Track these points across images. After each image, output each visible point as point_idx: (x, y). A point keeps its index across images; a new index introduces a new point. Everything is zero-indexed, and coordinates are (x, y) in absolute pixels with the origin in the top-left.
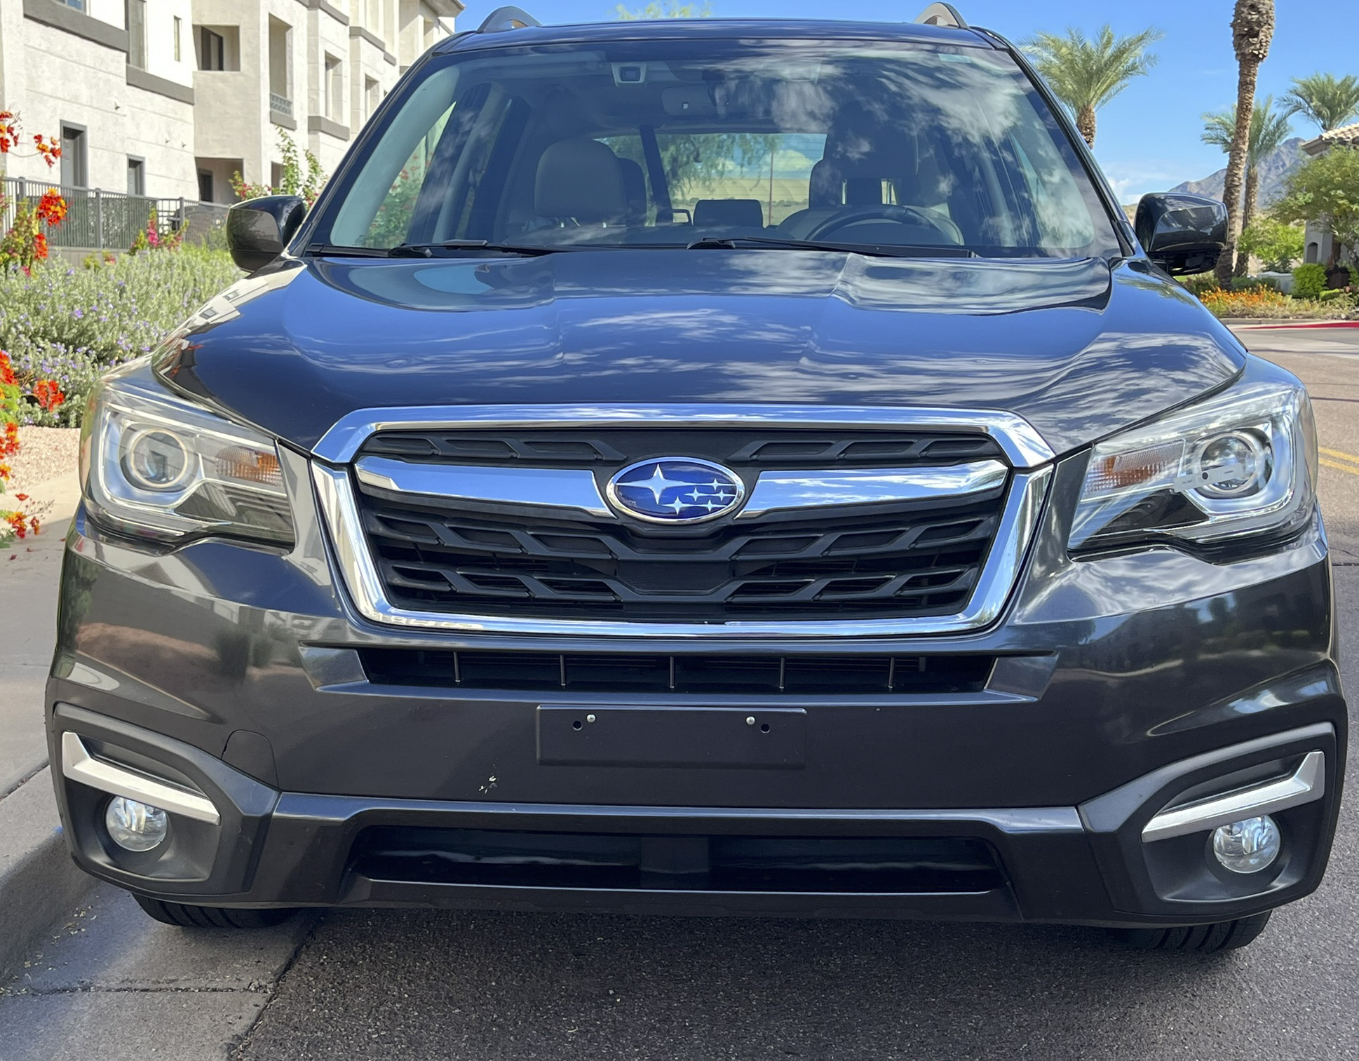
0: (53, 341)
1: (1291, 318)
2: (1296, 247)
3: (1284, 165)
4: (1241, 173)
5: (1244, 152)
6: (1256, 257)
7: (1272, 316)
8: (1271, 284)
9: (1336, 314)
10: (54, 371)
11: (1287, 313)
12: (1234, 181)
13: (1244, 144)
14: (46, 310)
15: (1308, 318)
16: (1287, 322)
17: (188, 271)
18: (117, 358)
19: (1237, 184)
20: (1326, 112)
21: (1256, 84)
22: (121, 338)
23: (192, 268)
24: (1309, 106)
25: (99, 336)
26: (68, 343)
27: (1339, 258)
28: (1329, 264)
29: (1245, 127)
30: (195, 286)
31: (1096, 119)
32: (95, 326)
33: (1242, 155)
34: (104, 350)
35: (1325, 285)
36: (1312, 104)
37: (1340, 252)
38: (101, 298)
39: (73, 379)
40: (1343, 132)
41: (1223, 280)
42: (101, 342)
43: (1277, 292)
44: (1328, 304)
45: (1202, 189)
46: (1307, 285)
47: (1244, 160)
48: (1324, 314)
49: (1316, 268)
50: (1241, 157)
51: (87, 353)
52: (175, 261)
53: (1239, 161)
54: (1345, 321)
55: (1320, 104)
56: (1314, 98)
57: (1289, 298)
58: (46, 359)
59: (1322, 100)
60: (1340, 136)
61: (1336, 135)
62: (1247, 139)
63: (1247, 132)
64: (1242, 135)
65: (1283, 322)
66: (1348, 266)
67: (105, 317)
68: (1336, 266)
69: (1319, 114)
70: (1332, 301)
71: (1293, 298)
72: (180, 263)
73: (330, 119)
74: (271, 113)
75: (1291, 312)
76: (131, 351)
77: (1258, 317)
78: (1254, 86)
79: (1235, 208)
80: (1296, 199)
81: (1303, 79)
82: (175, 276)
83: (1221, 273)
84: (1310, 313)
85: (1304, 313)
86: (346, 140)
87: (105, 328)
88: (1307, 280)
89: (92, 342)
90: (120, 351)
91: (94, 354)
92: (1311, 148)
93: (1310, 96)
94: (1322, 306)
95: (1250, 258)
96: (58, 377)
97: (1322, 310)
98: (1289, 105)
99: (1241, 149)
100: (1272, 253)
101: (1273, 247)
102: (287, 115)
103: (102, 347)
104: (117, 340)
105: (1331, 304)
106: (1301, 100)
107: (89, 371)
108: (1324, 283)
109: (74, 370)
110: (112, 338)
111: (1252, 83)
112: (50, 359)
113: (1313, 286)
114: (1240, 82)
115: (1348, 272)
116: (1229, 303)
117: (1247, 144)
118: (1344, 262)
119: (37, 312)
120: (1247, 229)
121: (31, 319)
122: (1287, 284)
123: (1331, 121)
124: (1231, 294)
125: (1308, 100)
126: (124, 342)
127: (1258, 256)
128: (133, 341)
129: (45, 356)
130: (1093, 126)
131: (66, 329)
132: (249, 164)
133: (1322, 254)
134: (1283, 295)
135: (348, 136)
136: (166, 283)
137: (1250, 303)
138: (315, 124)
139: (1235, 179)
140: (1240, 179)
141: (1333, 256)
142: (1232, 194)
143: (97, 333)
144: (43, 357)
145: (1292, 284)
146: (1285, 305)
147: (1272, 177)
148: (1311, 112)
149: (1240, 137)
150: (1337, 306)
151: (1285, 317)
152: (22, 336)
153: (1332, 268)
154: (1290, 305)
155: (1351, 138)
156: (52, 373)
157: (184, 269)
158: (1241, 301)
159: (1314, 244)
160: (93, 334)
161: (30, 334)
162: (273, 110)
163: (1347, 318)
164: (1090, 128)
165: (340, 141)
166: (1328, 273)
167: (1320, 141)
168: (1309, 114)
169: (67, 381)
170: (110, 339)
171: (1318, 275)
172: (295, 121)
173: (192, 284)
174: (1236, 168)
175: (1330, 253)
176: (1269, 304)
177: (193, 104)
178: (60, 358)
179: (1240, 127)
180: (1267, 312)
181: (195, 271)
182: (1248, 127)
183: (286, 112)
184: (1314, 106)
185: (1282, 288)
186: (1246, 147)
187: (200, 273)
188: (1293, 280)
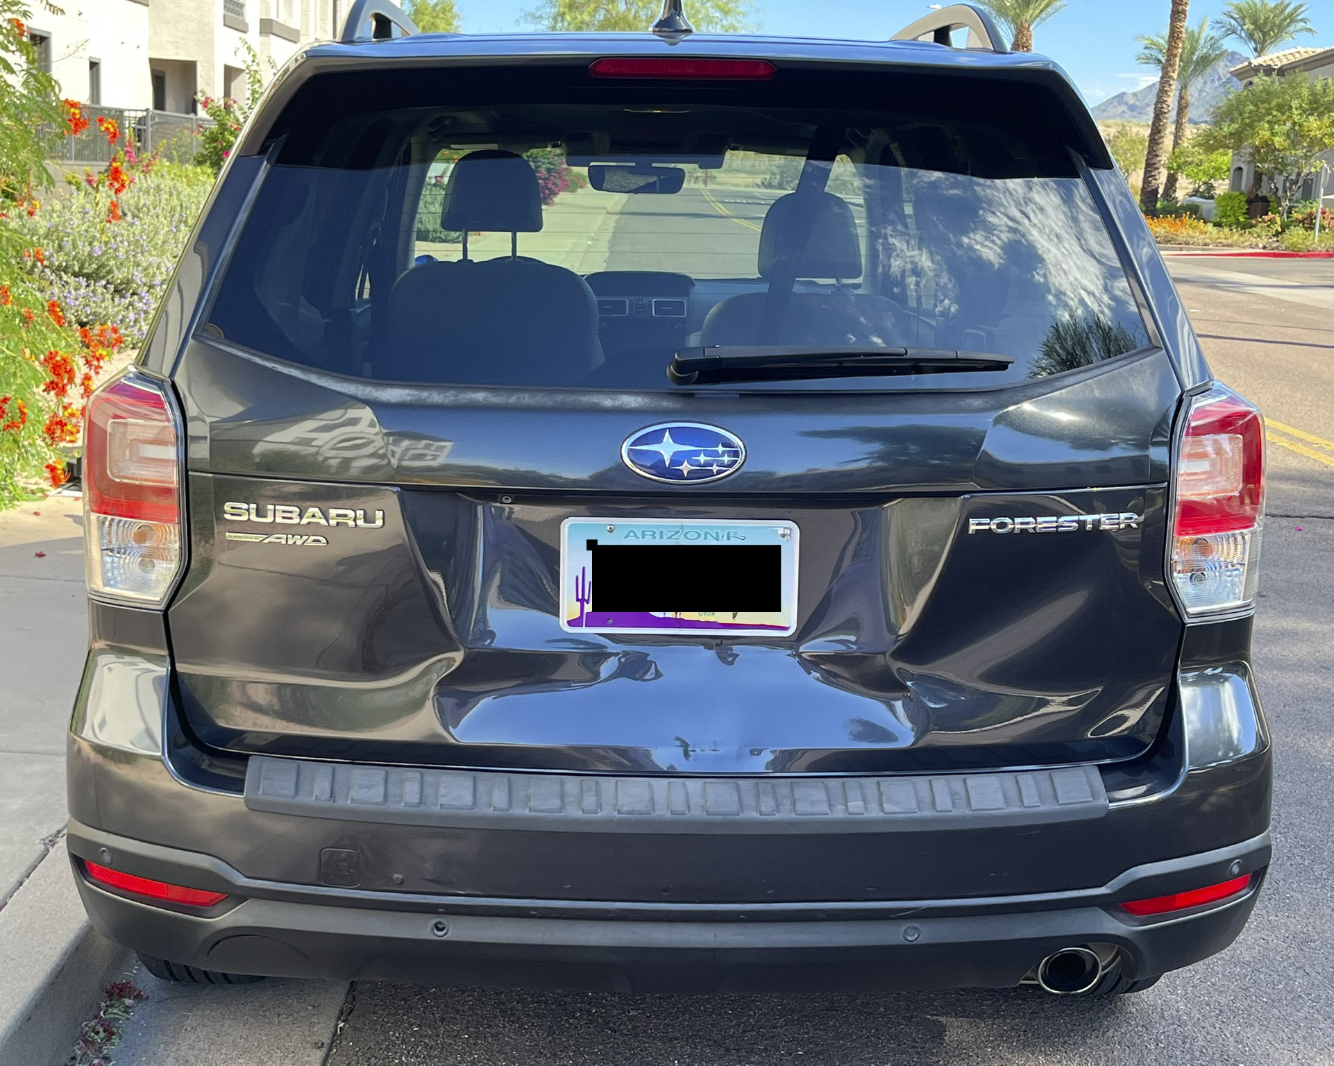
0: (76, 275)
1: (1211, 246)
2: (1225, 168)
3: (1220, 79)
4: (1172, 100)
5: (1174, 80)
6: (1185, 177)
7: (1193, 244)
8: (1194, 210)
9: (1254, 243)
10: (77, 303)
11: (1208, 241)
12: (1162, 108)
13: (1174, 72)
14: (68, 247)
15: (1227, 246)
16: (1209, 250)
17: (175, 196)
18: (131, 291)
19: (1166, 111)
20: (1258, 35)
21: (1187, 13)
22: (136, 273)
23: (179, 194)
24: (1242, 29)
25: (116, 271)
26: (88, 277)
27: (1260, 187)
28: (1250, 193)
29: (1176, 55)
30: (181, 210)
31: (1033, 38)
32: (112, 263)
33: (1171, 82)
34: (121, 283)
35: (1245, 213)
36: (1245, 27)
37: (1261, 181)
38: (117, 236)
39: (93, 310)
40: (1272, 59)
41: (1149, 205)
42: (119, 276)
43: (1198, 219)
44: (1247, 232)
45: (1138, 100)
46: (1229, 213)
47: (1173, 87)
48: (1243, 242)
49: (1238, 196)
50: (1170, 85)
51: (105, 287)
52: (162, 186)
53: (1168, 89)
54: (1262, 251)
55: (1252, 27)
56: (1247, 21)
57: (1210, 226)
58: (69, 292)
59: (1255, 23)
60: (1268, 63)
61: (1265, 62)
62: (1177, 67)
63: (1177, 59)
64: (1172, 63)
65: (1203, 250)
66: (1268, 195)
67: (121, 253)
68: (1257, 195)
69: (1251, 36)
70: (1250, 230)
71: (1214, 226)
72: (167, 190)
73: (281, 20)
74: (224, 16)
75: (1211, 239)
76: (145, 285)
77: (1180, 244)
78: (1185, 15)
79: (1163, 134)
80: (1221, 129)
81: (1235, 3)
82: (164, 201)
83: (1148, 198)
84: (1230, 241)
85: (1224, 241)
86: (295, 42)
87: (122, 264)
88: (1229, 208)
89: (109, 277)
90: (135, 285)
91: (112, 288)
92: (1240, 74)
93: (1243, 18)
94: (1242, 235)
95: (1179, 177)
96: (80, 309)
97: (1241, 239)
98: (1222, 27)
99: (1170, 77)
100: (1201, 173)
101: (1202, 168)
102: (240, 18)
103: (119, 281)
104: (132, 275)
105: (1250, 233)
106: (1233, 22)
107: (108, 303)
108: (1244, 211)
109: (94, 302)
110: (128, 273)
111: (1184, 12)
112: (73, 292)
113: (1234, 213)
114: (1173, 11)
115: (1268, 202)
116: (1152, 229)
117: (1177, 72)
118: (1263, 192)
119: (60, 248)
120: (1177, 150)
121: (55, 255)
122: (1209, 211)
123: (1263, 44)
124: (1156, 220)
125: (1241, 23)
126: (139, 277)
127: (1187, 175)
128: (145, 276)
129: (69, 289)
130: (1030, 45)
131: (87, 264)
132: (203, 67)
133: (1246, 181)
134: (1205, 222)
135: (299, 39)
136: (155, 208)
137: (1172, 230)
138: (267, 27)
139: (1164, 105)
140: (1168, 106)
141: (1255, 184)
142: (1161, 120)
143: (115, 268)
144: (66, 291)
145: (1215, 211)
146: (1206, 233)
147: (1207, 90)
148: (1243, 34)
149: (1171, 65)
150: (1255, 235)
151: (1206, 245)
152: (47, 270)
153: (1252, 197)
154: (1211, 233)
155: (1279, 65)
156: (75, 305)
157: (171, 195)
158: (1164, 228)
159: (1240, 169)
160: (112, 268)
161: (54, 268)
162: (227, 13)
163: (1264, 248)
164: (1026, 47)
165: (290, 43)
166: (1249, 202)
167: (1249, 68)
168: (1241, 37)
169: (89, 312)
170: (125, 274)
171: (1239, 203)
172: (247, 24)
173: (179, 210)
174: (1165, 95)
175: (1251, 182)
176: (1191, 231)
177: (147, 6)
178: (83, 291)
179: (1171, 55)
180: (1189, 239)
181: (182, 197)
182: (1178, 55)
183: (238, 15)
184: (1248, 29)
185: (1204, 216)
186: (1175, 75)
187: (186, 199)
188: (1215, 208)
